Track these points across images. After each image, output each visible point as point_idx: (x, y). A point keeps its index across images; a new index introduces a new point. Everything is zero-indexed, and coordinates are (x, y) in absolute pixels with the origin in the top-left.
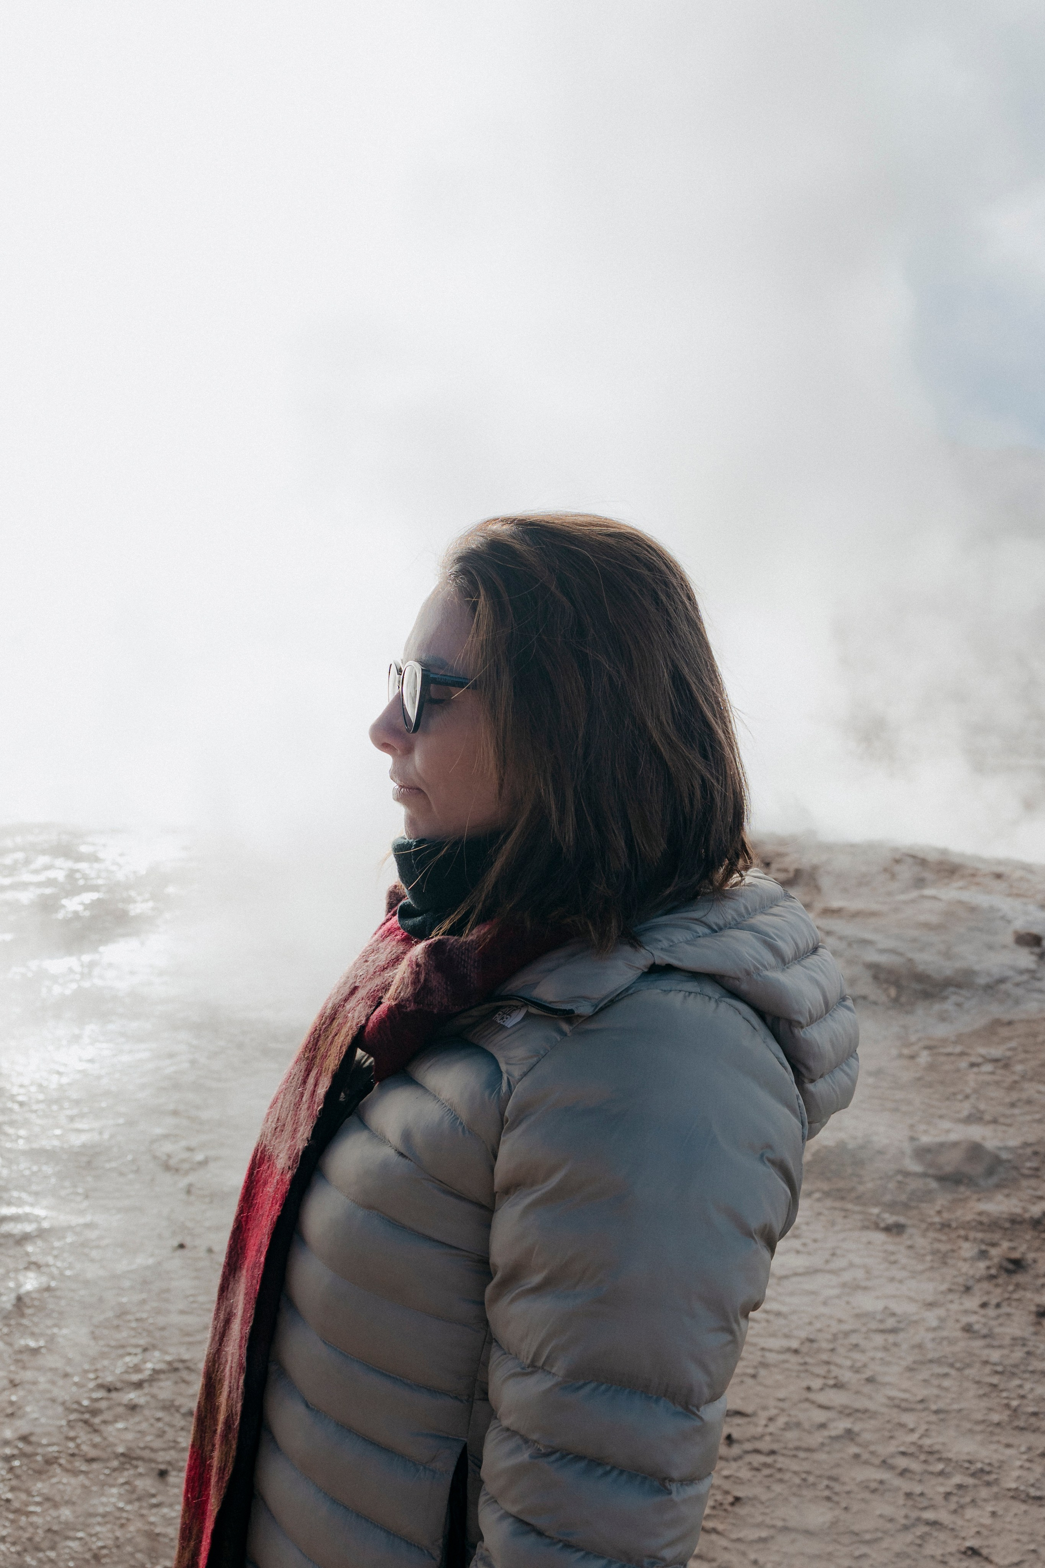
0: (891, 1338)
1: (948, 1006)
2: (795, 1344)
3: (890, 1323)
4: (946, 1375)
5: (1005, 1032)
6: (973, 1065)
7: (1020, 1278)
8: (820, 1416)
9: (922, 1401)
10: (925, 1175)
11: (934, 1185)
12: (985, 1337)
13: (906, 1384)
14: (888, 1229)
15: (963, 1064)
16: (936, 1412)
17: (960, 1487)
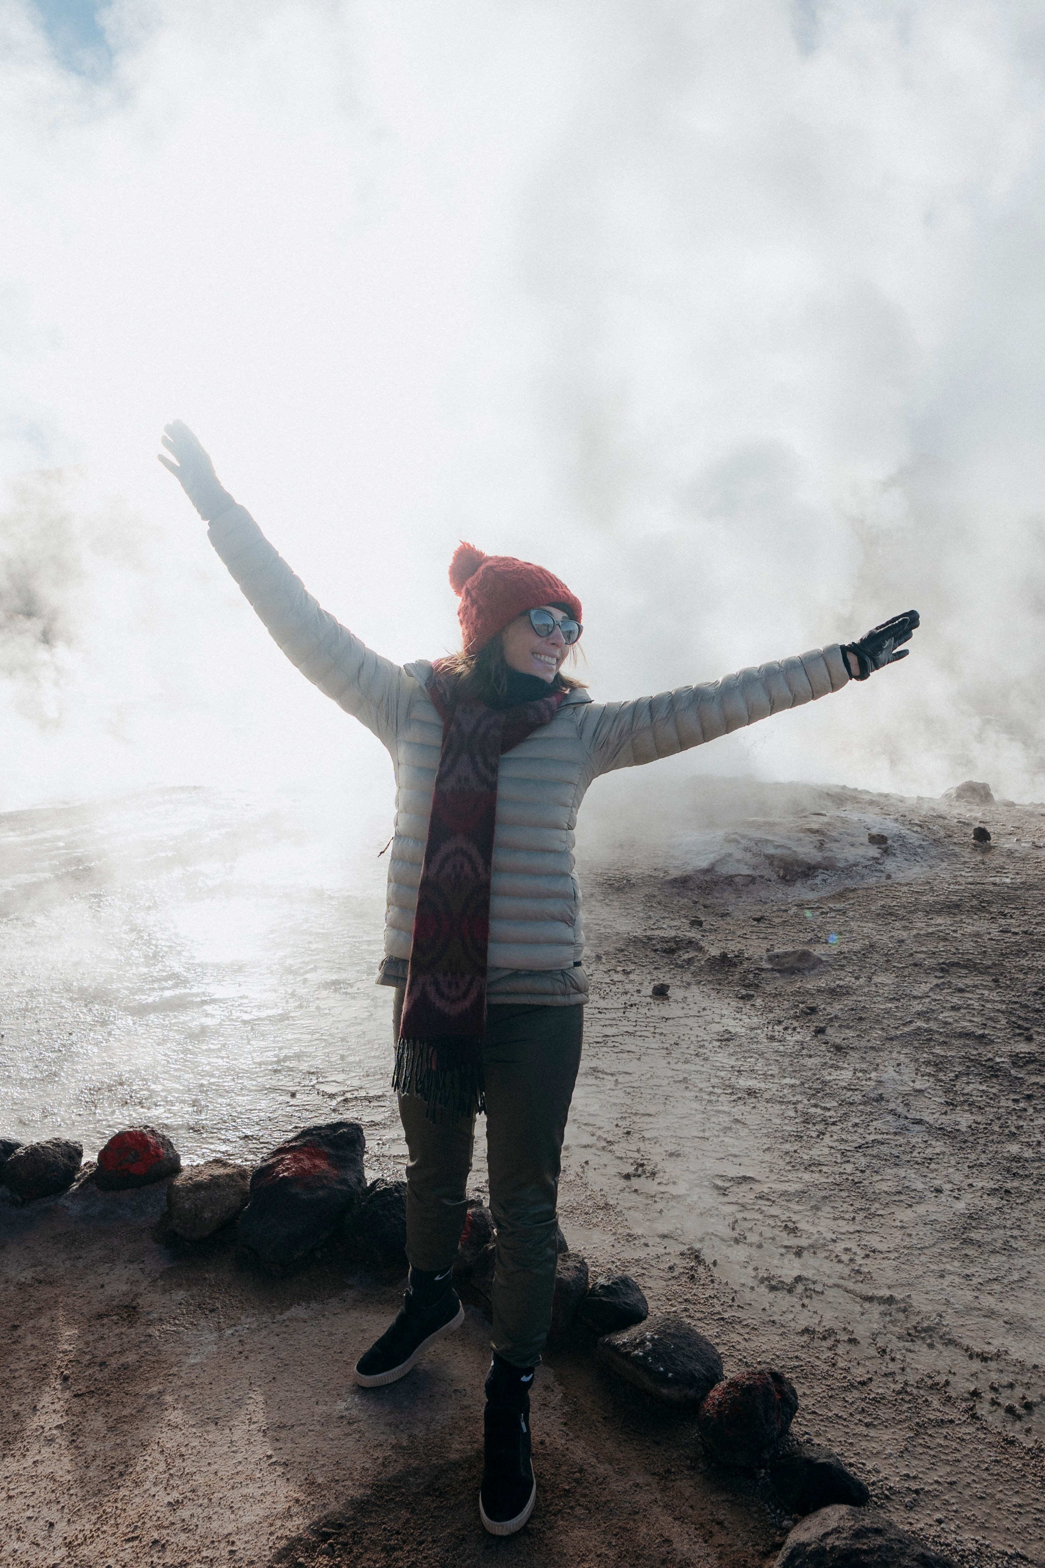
0: (724, 1043)
1: (818, 881)
2: (665, 1046)
3: (726, 1036)
4: (751, 1057)
5: (851, 895)
6: (822, 913)
7: (813, 1017)
8: (670, 1073)
9: (732, 1067)
10: (773, 970)
11: (778, 975)
12: (780, 1041)
13: (725, 1061)
14: (742, 998)
15: (818, 913)
16: (739, 1071)
17: (740, 1098)
